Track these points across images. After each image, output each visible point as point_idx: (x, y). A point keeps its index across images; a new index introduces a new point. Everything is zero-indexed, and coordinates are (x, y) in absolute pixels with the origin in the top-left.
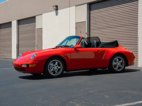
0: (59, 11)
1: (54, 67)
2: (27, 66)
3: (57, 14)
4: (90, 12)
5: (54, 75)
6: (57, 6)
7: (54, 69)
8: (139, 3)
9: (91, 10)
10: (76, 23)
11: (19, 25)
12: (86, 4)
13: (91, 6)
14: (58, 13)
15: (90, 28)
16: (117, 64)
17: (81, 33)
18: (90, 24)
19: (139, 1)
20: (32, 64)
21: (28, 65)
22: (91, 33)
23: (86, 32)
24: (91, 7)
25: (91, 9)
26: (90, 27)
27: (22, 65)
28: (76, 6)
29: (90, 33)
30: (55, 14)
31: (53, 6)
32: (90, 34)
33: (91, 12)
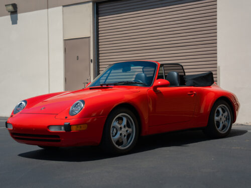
1: (121, 129)
2: (65, 129)
3: (14, 21)
4: (98, 20)
5: (120, 147)
6: (14, 6)
7: (121, 134)
9: (100, 15)
10: (65, 40)
12: (91, 4)
13: (100, 7)
14: (17, 19)
15: (98, 51)
16: (221, 119)
17: (78, 59)
18: (98, 43)
20: (77, 124)
21: (68, 128)
23: (92, 58)
24: (99, 10)
25: (100, 12)
26: (98, 48)
27: (48, 127)
28: (64, 6)
29: (98, 59)
30: (11, 22)
31: (6, 5)
32: (98, 62)
33: (99, 18)
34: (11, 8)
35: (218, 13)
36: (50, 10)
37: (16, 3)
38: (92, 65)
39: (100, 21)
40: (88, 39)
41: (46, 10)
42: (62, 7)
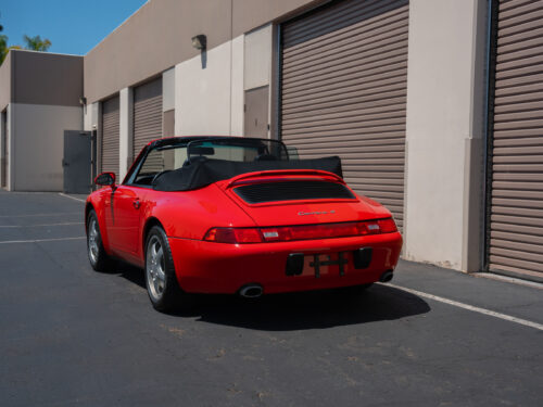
0: (209, 53)
3: (204, 66)
4: (282, 54)
6: (203, 39)
9: (285, 45)
10: (246, 92)
11: (134, 102)
12: (270, 28)
14: (206, 59)
15: (281, 110)
17: (256, 124)
18: (281, 95)
22: (283, 127)
23: (269, 123)
24: (285, 36)
26: (281, 105)
28: (246, 34)
30: (201, 65)
31: (193, 39)
32: (281, 130)
33: (285, 50)
34: (196, 42)
36: (234, 40)
37: (205, 34)
38: (269, 134)
39: (285, 55)
40: (266, 89)
41: (229, 43)
42: (243, 36)
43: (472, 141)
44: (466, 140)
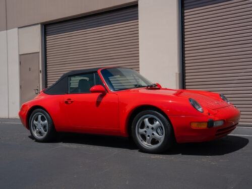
8: (139, 23)
9: (47, 35)
10: (20, 55)
12: (40, 25)
13: (47, 28)
15: (46, 63)
17: (30, 70)
18: (46, 57)
19: (139, 20)
22: (48, 71)
23: (41, 69)
24: (47, 30)
25: (47, 33)
26: (46, 61)
28: (19, 28)
29: (46, 70)
32: (46, 73)
33: (47, 37)
35: (140, 31)
36: (8, 31)
38: (41, 74)
39: (47, 39)
40: (37, 54)
41: (6, 31)
42: (17, 29)
43: (179, 74)
44: (176, 73)
